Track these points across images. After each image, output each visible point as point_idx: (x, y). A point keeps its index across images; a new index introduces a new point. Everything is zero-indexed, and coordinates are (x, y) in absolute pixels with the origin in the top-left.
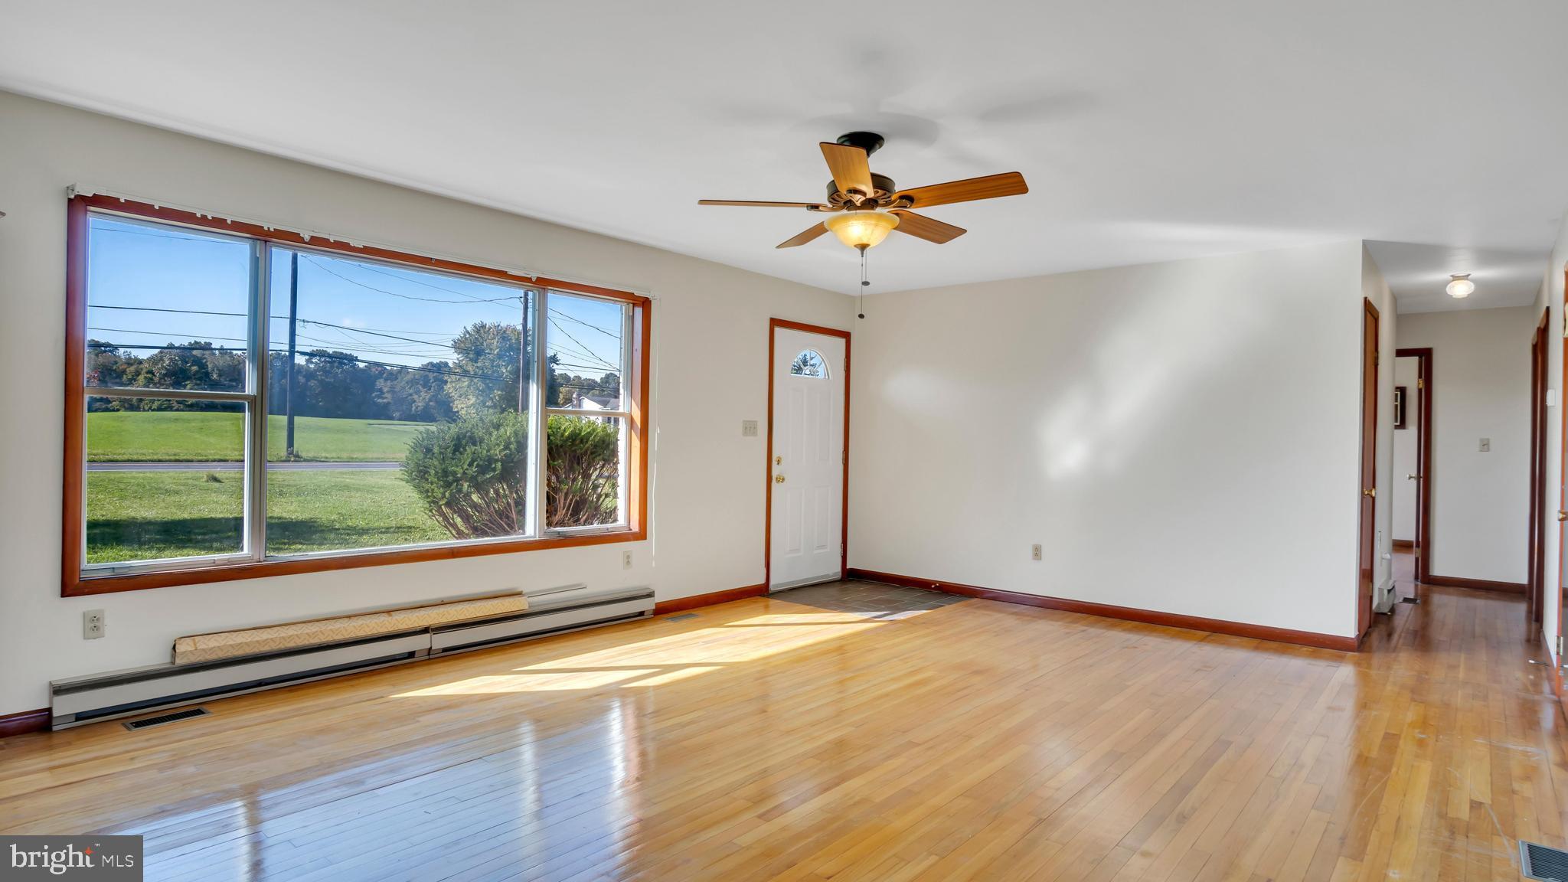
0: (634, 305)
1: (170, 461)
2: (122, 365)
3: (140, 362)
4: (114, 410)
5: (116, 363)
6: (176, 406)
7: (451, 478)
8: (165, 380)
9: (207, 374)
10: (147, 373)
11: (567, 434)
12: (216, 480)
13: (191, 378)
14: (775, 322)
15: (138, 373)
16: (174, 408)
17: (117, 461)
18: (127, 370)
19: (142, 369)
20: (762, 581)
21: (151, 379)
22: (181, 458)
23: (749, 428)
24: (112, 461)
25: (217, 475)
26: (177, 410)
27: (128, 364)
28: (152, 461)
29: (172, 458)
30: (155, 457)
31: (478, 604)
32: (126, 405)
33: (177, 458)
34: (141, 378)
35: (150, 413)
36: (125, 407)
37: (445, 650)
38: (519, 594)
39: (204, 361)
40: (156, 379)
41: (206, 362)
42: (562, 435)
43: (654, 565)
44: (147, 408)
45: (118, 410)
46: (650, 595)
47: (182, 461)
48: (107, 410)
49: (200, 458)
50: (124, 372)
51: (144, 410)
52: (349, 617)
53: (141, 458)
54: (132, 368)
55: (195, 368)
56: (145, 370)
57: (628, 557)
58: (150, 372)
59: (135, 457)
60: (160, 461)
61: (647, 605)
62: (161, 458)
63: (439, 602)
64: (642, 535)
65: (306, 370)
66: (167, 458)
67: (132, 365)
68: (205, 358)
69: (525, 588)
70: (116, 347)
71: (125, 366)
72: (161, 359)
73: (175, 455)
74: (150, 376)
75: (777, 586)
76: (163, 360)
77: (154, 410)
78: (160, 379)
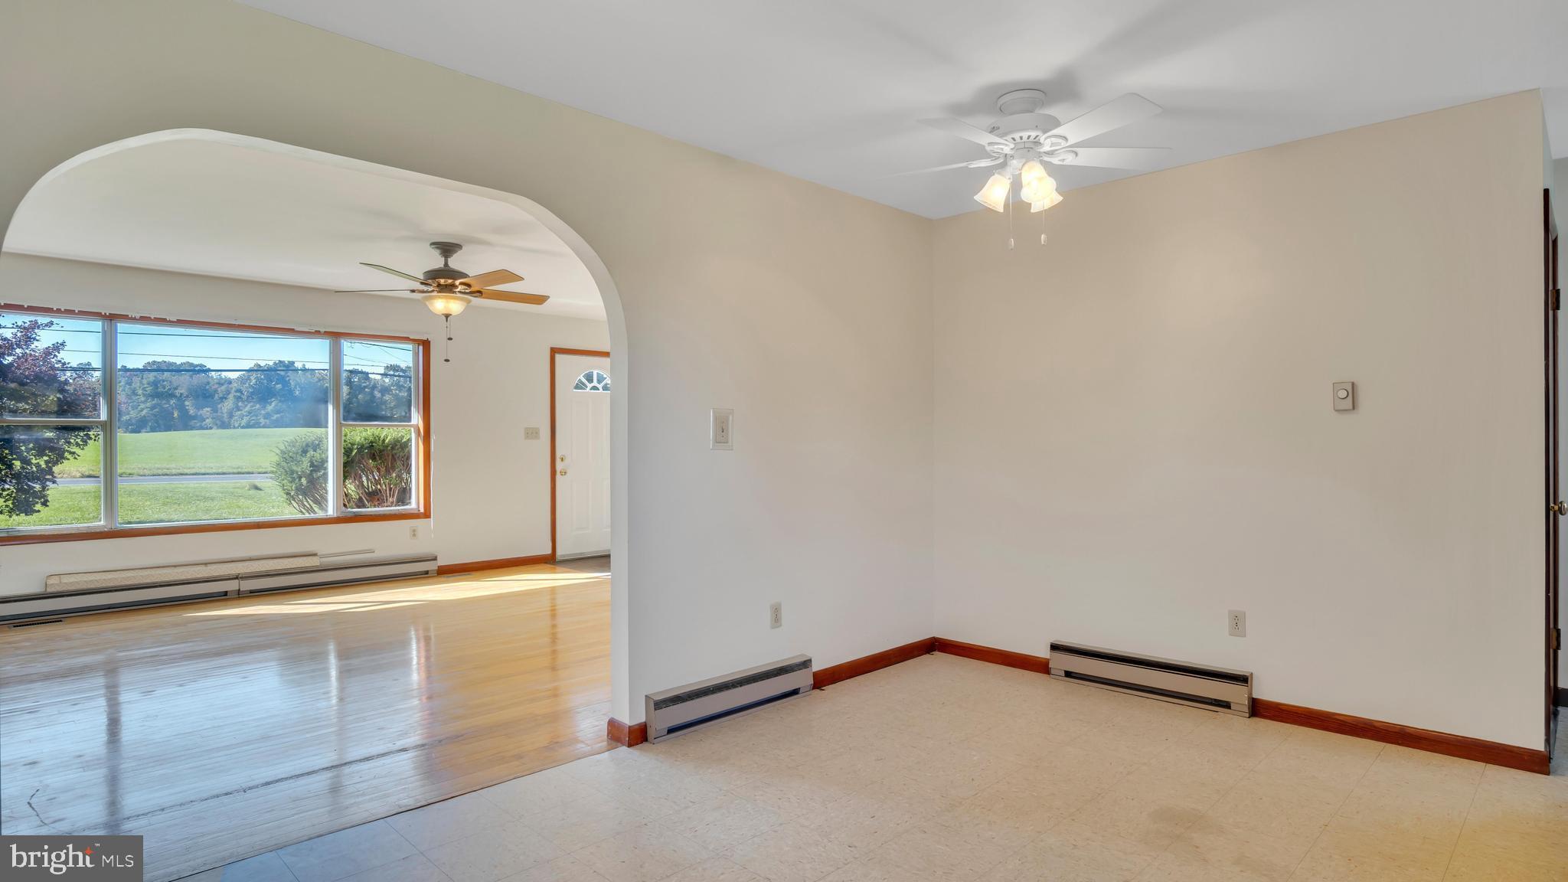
0: (419, 345)
1: (234, 473)
2: (213, 385)
3: (230, 382)
4: (207, 429)
5: (208, 383)
6: (262, 421)
7: (295, 475)
8: (253, 399)
9: (291, 392)
10: (236, 392)
11: (387, 441)
12: (257, 488)
13: (275, 395)
14: (554, 351)
15: (228, 392)
16: (261, 425)
17: (186, 474)
18: (219, 389)
19: (232, 388)
20: (549, 551)
21: (240, 397)
22: (244, 471)
23: (532, 434)
24: (182, 474)
25: (259, 485)
26: (264, 427)
27: (219, 384)
28: (217, 474)
29: (235, 471)
30: (220, 471)
31: (276, 561)
32: (218, 422)
33: (240, 470)
34: (231, 396)
35: (240, 431)
36: (217, 424)
37: (252, 592)
38: (315, 555)
39: (287, 379)
40: (244, 397)
41: (289, 380)
42: (384, 440)
43: (433, 536)
44: (236, 425)
45: (211, 428)
46: (435, 559)
47: (243, 473)
48: (201, 428)
49: (260, 470)
50: (216, 391)
51: (234, 428)
52: (175, 566)
53: (208, 471)
54: (223, 388)
55: (279, 386)
56: (234, 389)
57: (414, 531)
58: (238, 391)
59: (203, 471)
60: (224, 474)
61: (432, 566)
62: (225, 471)
63: (248, 558)
64: (427, 515)
65: (381, 385)
66: (231, 471)
67: (222, 385)
68: (288, 376)
69: (321, 551)
70: (209, 370)
71: (216, 386)
72: (249, 379)
73: (238, 468)
74: (238, 394)
75: (561, 556)
76: (250, 380)
77: (243, 427)
78: (248, 397)
